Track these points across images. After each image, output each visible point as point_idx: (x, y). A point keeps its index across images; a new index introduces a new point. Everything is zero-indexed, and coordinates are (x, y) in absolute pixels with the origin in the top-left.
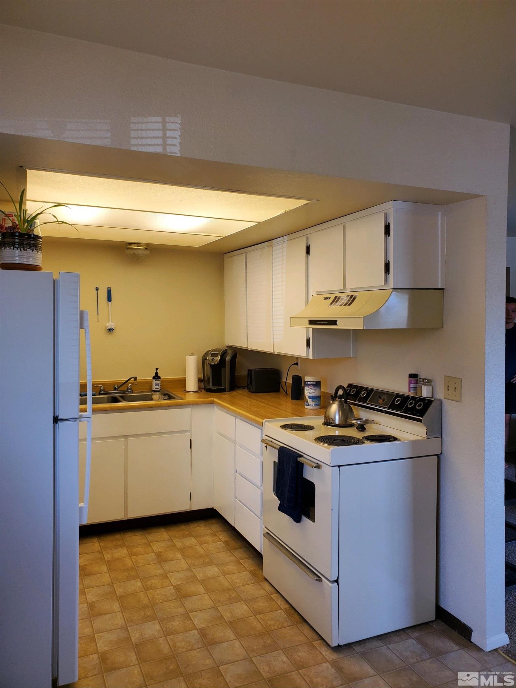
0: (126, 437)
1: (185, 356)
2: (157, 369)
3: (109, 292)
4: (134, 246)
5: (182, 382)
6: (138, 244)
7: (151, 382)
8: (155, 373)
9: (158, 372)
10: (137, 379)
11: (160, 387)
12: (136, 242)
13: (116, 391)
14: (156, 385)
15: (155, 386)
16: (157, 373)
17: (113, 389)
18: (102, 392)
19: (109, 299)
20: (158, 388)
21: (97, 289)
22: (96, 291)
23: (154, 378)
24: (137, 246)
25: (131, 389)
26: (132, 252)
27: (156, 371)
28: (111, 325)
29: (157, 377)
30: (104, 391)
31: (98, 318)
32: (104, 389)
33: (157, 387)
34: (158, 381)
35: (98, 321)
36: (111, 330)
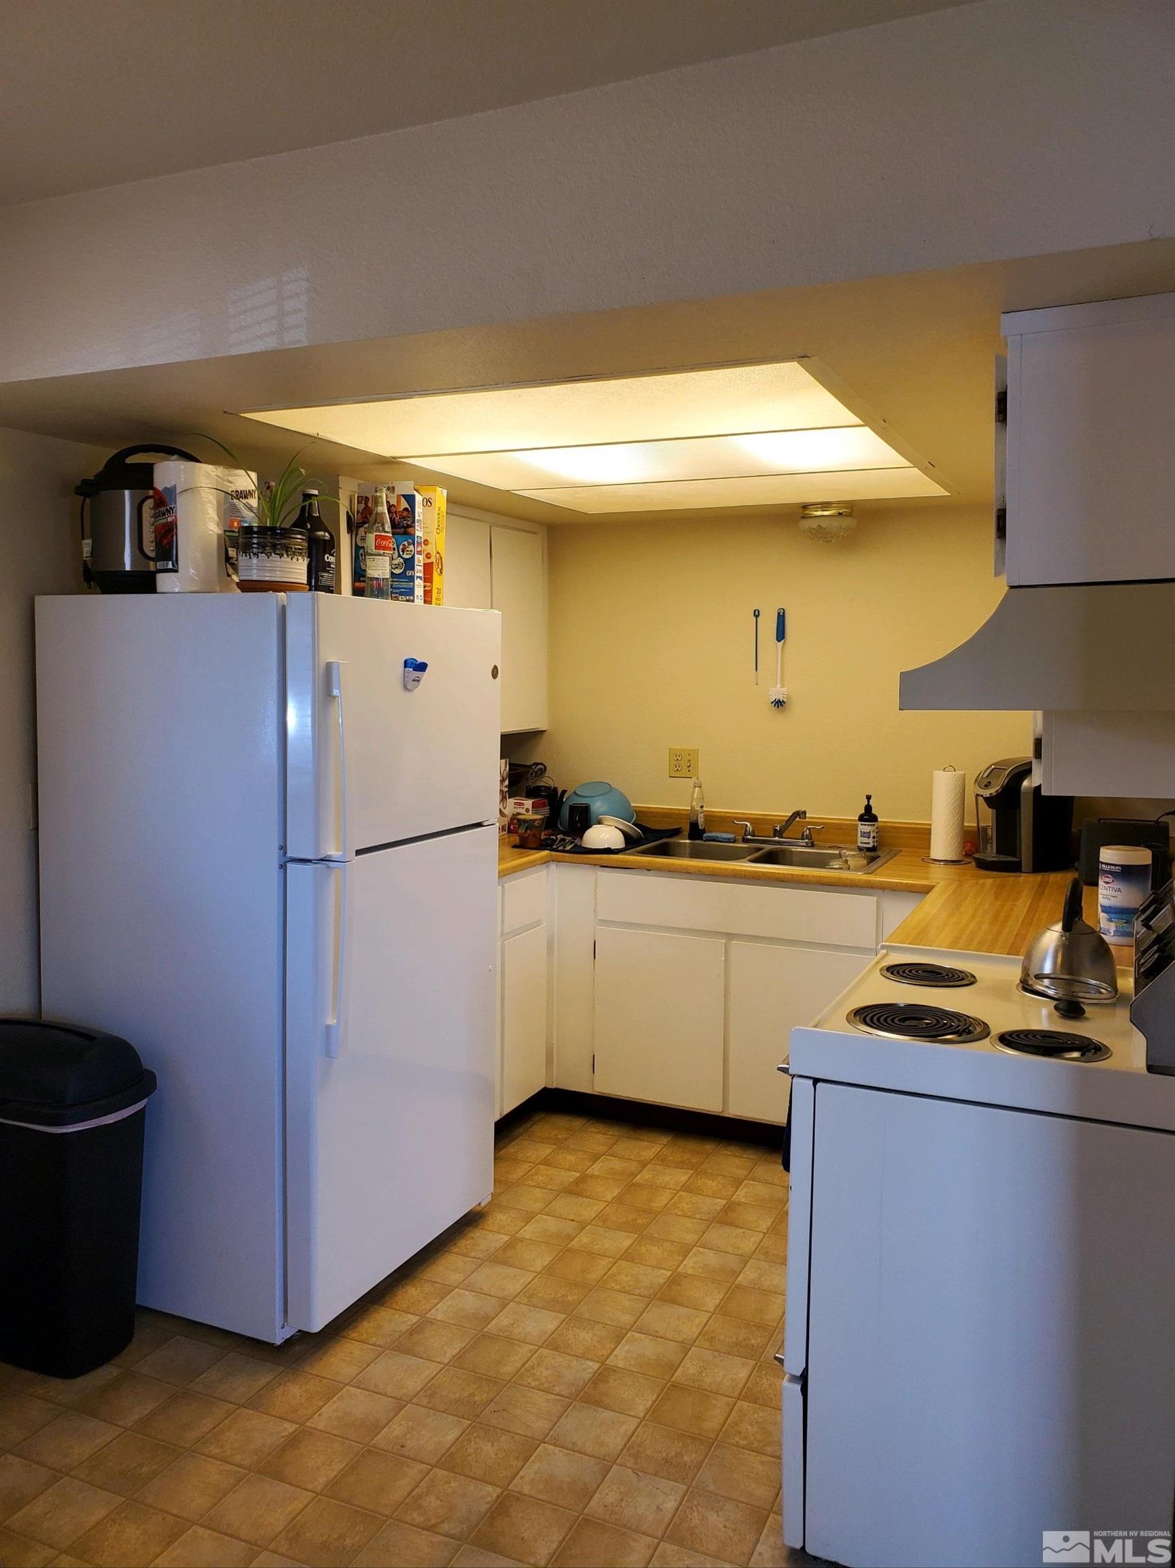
0: (730, 936)
1: (932, 772)
2: (869, 798)
3: (781, 618)
4: (816, 511)
5: (922, 836)
6: (825, 505)
7: (855, 828)
8: (864, 809)
9: (872, 806)
10: (807, 815)
11: (874, 842)
12: (820, 500)
13: (777, 838)
14: (864, 834)
15: (861, 837)
16: (868, 808)
17: (772, 835)
18: (749, 837)
19: (781, 635)
20: (869, 843)
21: (757, 614)
22: (755, 618)
23: (861, 818)
24: (823, 511)
25: (809, 837)
26: (814, 524)
27: (866, 803)
28: (777, 693)
29: (868, 816)
30: (752, 836)
31: (757, 677)
32: (753, 831)
33: (865, 840)
34: (866, 827)
35: (757, 684)
36: (779, 704)
